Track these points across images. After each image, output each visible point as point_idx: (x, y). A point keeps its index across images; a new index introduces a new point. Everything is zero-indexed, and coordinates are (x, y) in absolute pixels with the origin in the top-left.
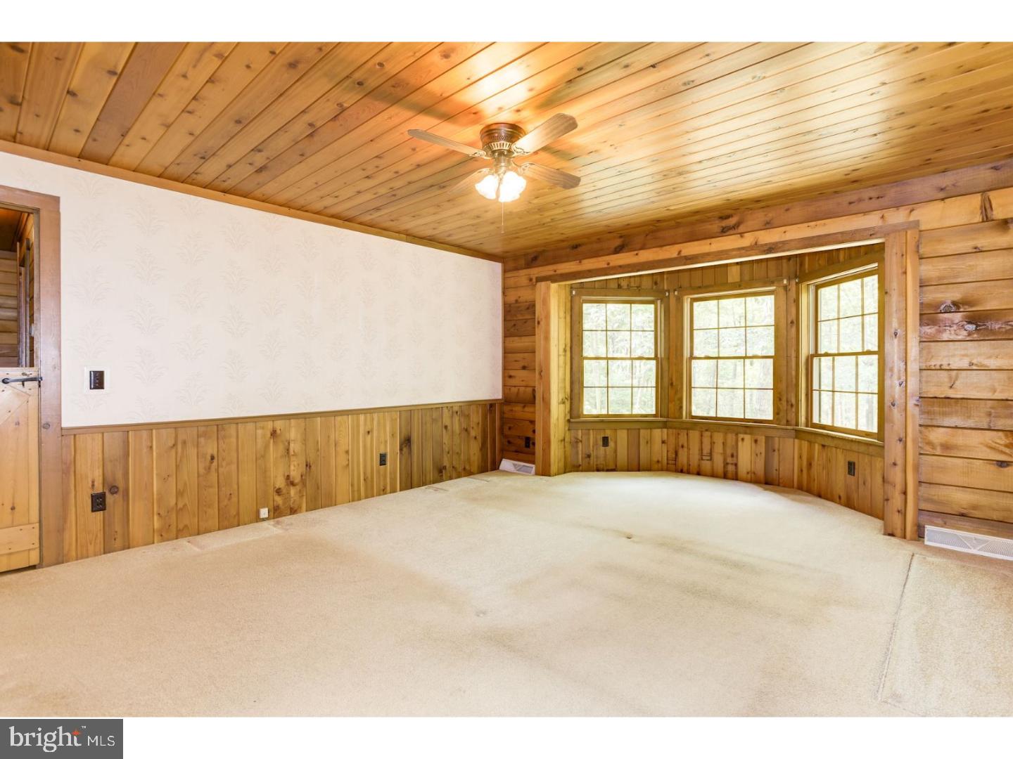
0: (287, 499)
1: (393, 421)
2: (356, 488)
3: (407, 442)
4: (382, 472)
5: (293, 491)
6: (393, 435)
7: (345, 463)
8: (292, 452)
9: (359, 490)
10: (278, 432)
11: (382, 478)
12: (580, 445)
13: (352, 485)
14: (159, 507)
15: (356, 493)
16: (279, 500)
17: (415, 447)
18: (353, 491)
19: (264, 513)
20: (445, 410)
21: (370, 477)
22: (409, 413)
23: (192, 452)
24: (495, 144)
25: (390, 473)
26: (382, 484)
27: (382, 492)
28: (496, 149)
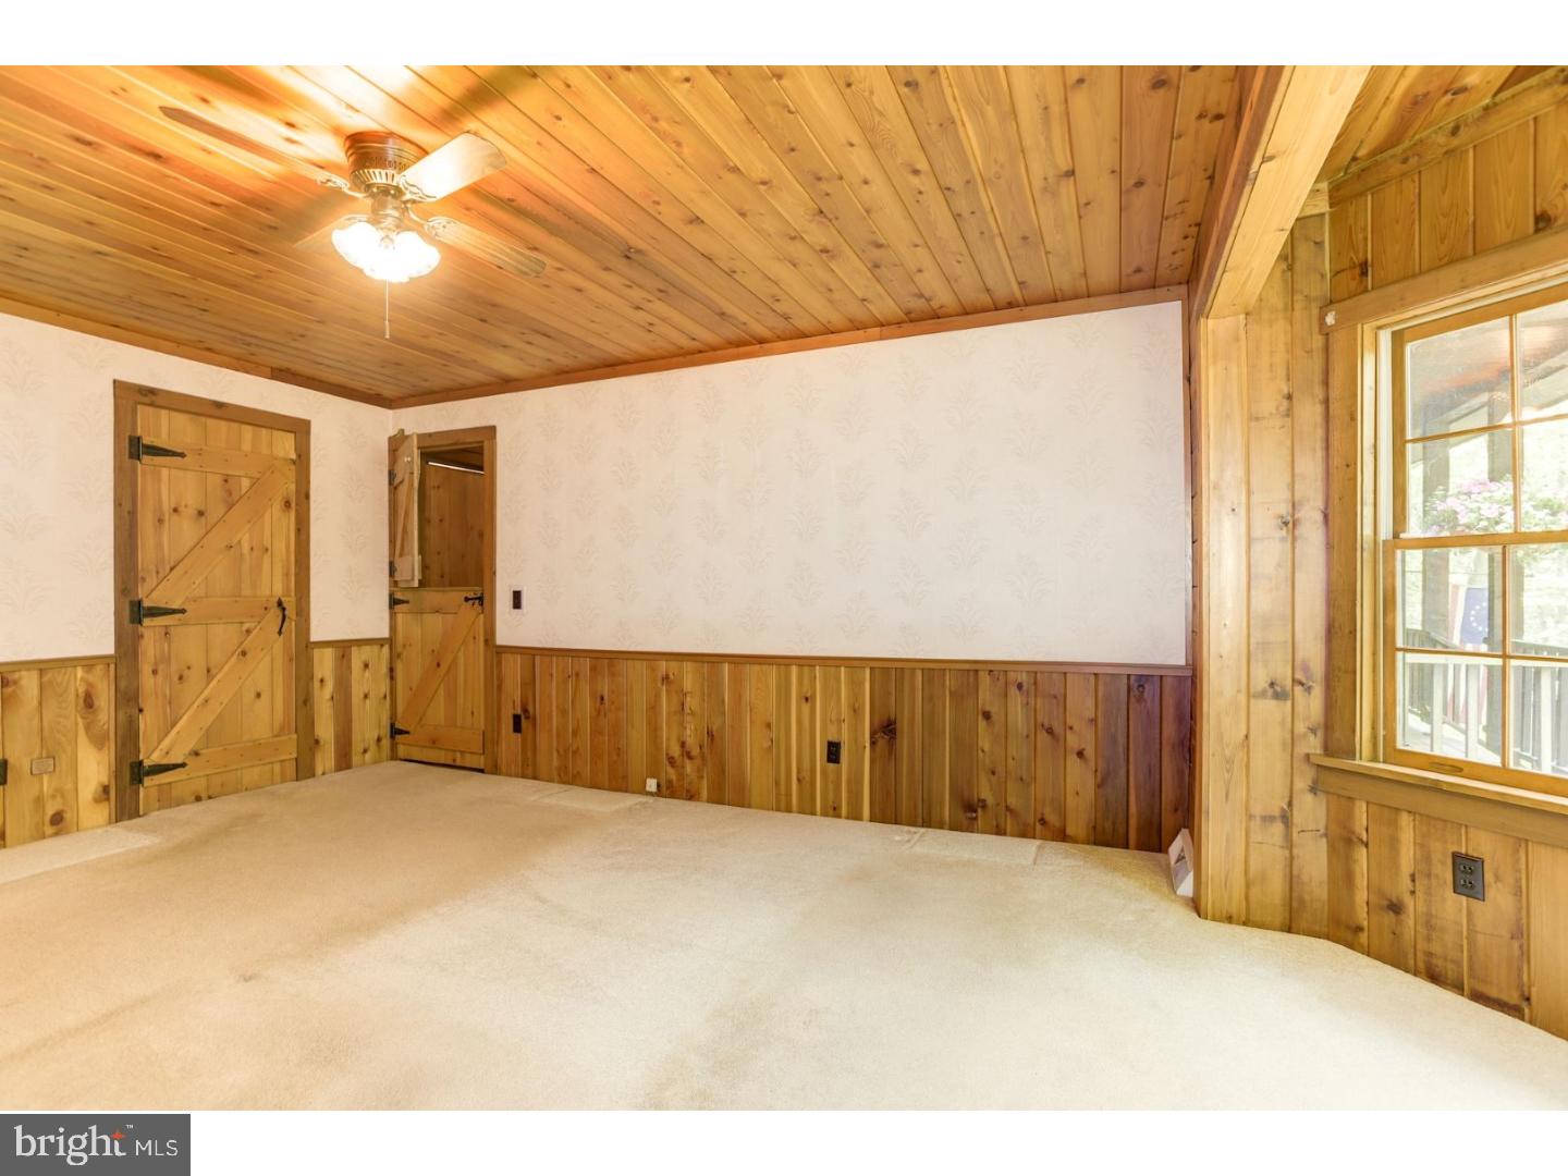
0: (681, 776)
1: (855, 685)
2: (783, 791)
3: (887, 730)
4: (831, 777)
5: (689, 767)
6: (856, 711)
7: (766, 744)
8: (687, 710)
9: (789, 795)
10: (671, 676)
11: (831, 786)
12: (1361, 855)
13: (777, 784)
14: (558, 742)
15: (783, 798)
16: (672, 774)
17: (904, 743)
18: (778, 794)
19: (651, 785)
20: (985, 679)
21: (807, 779)
22: (890, 674)
23: (585, 688)
24: (377, 171)
25: (849, 782)
26: (831, 795)
27: (831, 812)
28: (379, 181)
